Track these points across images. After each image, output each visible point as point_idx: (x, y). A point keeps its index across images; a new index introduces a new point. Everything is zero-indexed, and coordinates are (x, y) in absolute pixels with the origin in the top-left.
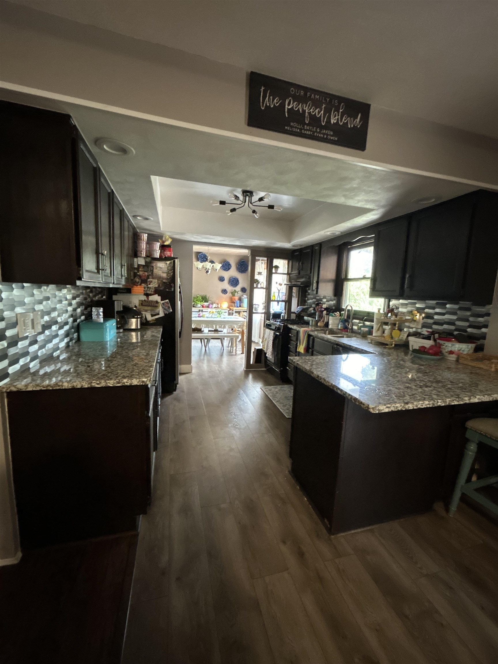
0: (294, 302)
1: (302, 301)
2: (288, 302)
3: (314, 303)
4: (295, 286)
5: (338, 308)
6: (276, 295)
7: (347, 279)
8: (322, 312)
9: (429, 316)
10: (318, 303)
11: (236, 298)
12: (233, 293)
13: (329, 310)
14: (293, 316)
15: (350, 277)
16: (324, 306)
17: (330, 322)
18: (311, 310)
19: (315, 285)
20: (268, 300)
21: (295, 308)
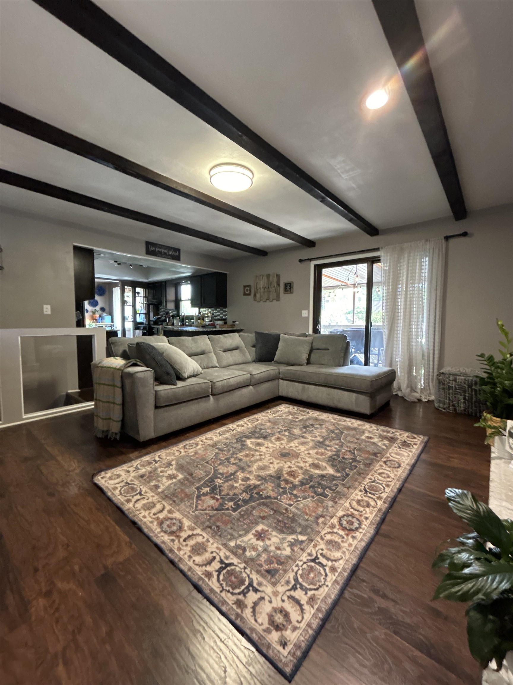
0: (152, 314)
1: (156, 313)
2: (147, 315)
3: (164, 314)
4: (152, 304)
5: (178, 315)
6: (140, 310)
7: (181, 300)
8: (170, 317)
9: (213, 314)
10: (167, 313)
11: (97, 315)
12: (94, 313)
13: (173, 316)
14: (152, 323)
15: (182, 299)
16: (171, 315)
17: (175, 322)
18: (163, 318)
19: (164, 303)
20: (135, 313)
21: (153, 318)
